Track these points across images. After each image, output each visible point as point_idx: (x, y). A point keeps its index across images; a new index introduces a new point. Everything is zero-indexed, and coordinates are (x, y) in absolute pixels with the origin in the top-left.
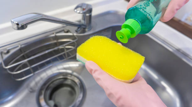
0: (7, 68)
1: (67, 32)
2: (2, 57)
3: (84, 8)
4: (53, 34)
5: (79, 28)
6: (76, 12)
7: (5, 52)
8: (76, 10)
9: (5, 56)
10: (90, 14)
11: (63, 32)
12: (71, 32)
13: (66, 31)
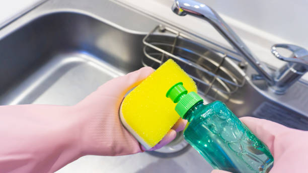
0: (145, 43)
1: (242, 68)
2: (154, 31)
3: (297, 56)
4: (223, 54)
5: (260, 76)
6: (273, 50)
7: (162, 29)
8: (274, 48)
9: (157, 33)
10: (299, 73)
11: (238, 63)
12: (245, 72)
13: (242, 65)
